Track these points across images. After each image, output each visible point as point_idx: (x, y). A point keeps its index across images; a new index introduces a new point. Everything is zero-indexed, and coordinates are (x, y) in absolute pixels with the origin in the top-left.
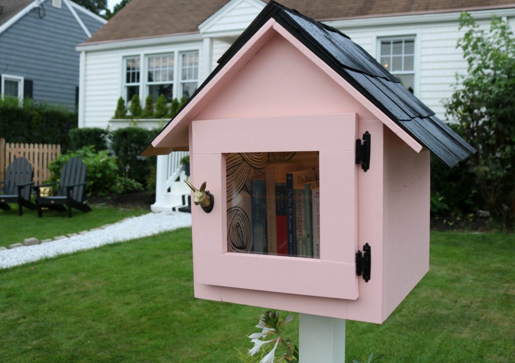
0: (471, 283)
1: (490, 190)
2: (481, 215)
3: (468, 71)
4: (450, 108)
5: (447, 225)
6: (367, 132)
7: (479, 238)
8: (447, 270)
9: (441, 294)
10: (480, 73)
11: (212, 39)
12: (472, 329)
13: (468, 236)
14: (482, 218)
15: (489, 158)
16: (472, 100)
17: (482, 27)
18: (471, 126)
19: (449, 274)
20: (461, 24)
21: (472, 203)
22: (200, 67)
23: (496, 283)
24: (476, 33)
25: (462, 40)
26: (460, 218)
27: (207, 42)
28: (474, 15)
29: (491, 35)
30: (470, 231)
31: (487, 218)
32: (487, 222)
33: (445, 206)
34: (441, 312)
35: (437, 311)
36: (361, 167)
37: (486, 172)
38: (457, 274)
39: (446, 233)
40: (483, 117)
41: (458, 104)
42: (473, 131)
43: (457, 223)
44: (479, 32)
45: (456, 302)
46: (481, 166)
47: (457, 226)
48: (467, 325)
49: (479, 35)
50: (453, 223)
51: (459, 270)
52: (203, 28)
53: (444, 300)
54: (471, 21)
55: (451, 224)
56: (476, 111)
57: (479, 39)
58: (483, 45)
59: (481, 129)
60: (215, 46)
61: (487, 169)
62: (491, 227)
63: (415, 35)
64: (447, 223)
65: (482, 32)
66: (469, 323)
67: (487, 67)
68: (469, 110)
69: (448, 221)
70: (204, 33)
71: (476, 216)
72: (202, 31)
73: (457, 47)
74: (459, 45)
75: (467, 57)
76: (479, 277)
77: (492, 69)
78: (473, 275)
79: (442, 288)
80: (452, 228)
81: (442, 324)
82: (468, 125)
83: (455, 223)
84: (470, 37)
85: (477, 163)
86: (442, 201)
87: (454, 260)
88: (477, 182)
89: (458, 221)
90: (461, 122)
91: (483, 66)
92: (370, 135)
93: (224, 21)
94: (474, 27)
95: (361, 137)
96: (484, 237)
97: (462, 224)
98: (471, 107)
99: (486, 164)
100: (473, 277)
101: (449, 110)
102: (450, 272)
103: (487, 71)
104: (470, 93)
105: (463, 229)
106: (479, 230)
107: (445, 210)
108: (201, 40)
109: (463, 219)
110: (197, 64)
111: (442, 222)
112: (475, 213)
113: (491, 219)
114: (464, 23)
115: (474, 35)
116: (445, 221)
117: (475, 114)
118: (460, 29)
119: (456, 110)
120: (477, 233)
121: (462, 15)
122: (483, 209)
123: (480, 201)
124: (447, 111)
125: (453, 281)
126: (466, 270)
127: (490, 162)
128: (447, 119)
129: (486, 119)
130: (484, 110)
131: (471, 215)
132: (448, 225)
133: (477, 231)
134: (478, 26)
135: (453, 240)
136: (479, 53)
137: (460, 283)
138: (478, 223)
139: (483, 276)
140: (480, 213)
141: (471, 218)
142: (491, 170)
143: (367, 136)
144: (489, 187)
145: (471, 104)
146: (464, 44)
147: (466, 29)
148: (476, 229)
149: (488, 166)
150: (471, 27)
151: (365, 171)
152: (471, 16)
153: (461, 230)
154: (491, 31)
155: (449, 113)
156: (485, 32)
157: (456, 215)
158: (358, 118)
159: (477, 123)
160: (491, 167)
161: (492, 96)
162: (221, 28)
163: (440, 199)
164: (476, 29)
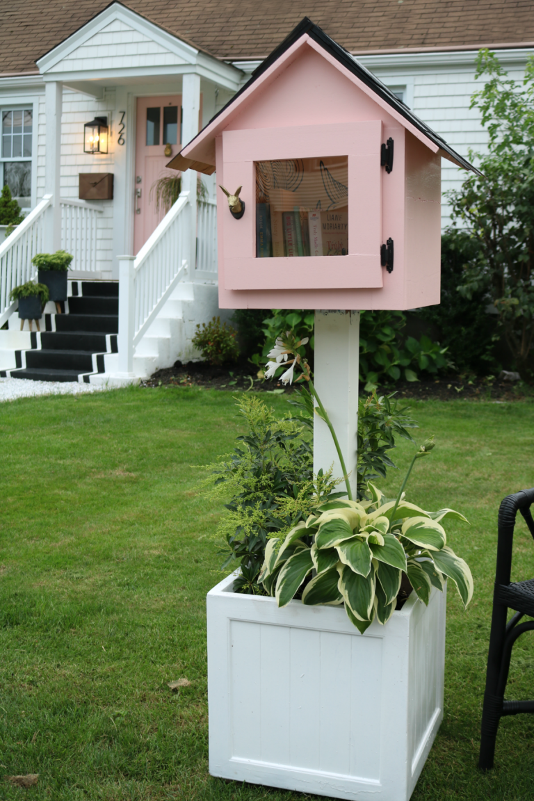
0: (489, 456)
1: (520, 337)
2: (505, 378)
3: (489, 147)
4: (459, 205)
5: (453, 390)
6: (391, 138)
7: (502, 408)
8: (454, 444)
9: (445, 467)
10: (507, 149)
11: (60, 84)
12: (489, 500)
13: (486, 405)
14: (508, 381)
15: (519, 285)
16: (493, 193)
17: (510, 77)
18: (492, 235)
19: (457, 448)
20: (478, 71)
21: (491, 359)
22: (34, 133)
23: (524, 456)
24: (503, 83)
25: (480, 97)
26: (473, 382)
27: (51, 90)
28: (500, 55)
29: (525, 88)
30: (489, 400)
31: (515, 382)
32: (515, 387)
33: (450, 364)
34: (446, 485)
35: (440, 484)
36: (385, 170)
37: (513, 306)
38: (468, 447)
39: (452, 402)
40: (510, 219)
41: (471, 198)
42: (493, 244)
43: (468, 388)
44: (507, 82)
45: (467, 475)
46: (507, 297)
47: (468, 392)
48: (482, 496)
49: (507, 87)
50: (462, 388)
51: (471, 443)
52: (45, 65)
53: (449, 474)
54: (495, 66)
55: (459, 390)
56: (499, 210)
57: (507, 95)
58: (514, 105)
59: (507, 240)
60: (65, 98)
61: (515, 301)
62: (522, 395)
63: (404, 87)
64: (453, 388)
65: (512, 82)
66: (486, 495)
67: (518, 141)
68: (490, 208)
69: (454, 385)
70: (45, 74)
71: (499, 379)
72: (42, 71)
73: (471, 107)
74: (474, 104)
75: (488, 124)
76: (501, 450)
77: (526, 144)
78: (492, 448)
79: (446, 461)
80: (461, 395)
81: (448, 495)
82: (487, 233)
83: (465, 388)
84: (493, 91)
85: (500, 294)
86: (445, 355)
87: (464, 433)
88: (500, 324)
89: (471, 385)
90: (476, 228)
91: (511, 139)
92: (393, 141)
93: (81, 53)
94: (499, 74)
95: (386, 143)
96: (510, 408)
97: (477, 391)
98: (492, 203)
99: (514, 295)
100: (493, 451)
101: (457, 209)
102: (458, 445)
103: (517, 148)
104: (490, 181)
105: (477, 396)
106: (502, 399)
107: (450, 370)
108: (42, 87)
109: (477, 383)
110: (29, 129)
111: (446, 387)
112: (496, 374)
113: (521, 384)
114: (484, 68)
115: (500, 88)
116: (450, 386)
117: (498, 215)
118: (476, 77)
119: (468, 209)
120: (498, 402)
121: (481, 55)
122: (509, 370)
123: (504, 357)
124: (454, 210)
125: (462, 455)
126: (482, 443)
127: (520, 291)
128: (454, 224)
129: (515, 224)
130: (511, 208)
131: (491, 377)
132: (456, 390)
133: (498, 400)
134: (505, 74)
135: (463, 412)
136: (507, 117)
137: (473, 456)
138: (502, 389)
139: (506, 449)
140: (505, 375)
141: (490, 381)
142: (521, 304)
143: (391, 142)
144: (519, 332)
145: (491, 199)
146: (482, 102)
147: (487, 78)
148: (498, 397)
149: (518, 297)
150: (495, 75)
151: (389, 173)
152: (495, 56)
153: (475, 399)
154: (525, 82)
155: (458, 213)
156: (516, 84)
157: (467, 378)
158: (383, 126)
159: (500, 231)
160: (521, 299)
161: (524, 186)
162: (78, 66)
163: (443, 351)
164: (503, 78)
